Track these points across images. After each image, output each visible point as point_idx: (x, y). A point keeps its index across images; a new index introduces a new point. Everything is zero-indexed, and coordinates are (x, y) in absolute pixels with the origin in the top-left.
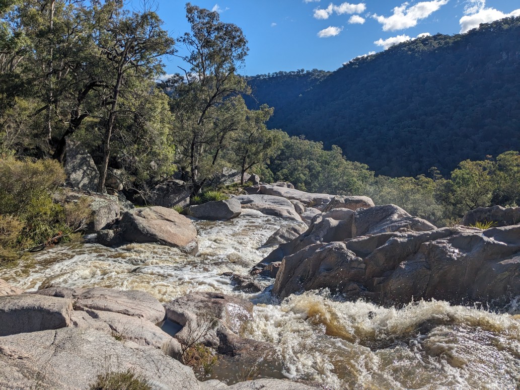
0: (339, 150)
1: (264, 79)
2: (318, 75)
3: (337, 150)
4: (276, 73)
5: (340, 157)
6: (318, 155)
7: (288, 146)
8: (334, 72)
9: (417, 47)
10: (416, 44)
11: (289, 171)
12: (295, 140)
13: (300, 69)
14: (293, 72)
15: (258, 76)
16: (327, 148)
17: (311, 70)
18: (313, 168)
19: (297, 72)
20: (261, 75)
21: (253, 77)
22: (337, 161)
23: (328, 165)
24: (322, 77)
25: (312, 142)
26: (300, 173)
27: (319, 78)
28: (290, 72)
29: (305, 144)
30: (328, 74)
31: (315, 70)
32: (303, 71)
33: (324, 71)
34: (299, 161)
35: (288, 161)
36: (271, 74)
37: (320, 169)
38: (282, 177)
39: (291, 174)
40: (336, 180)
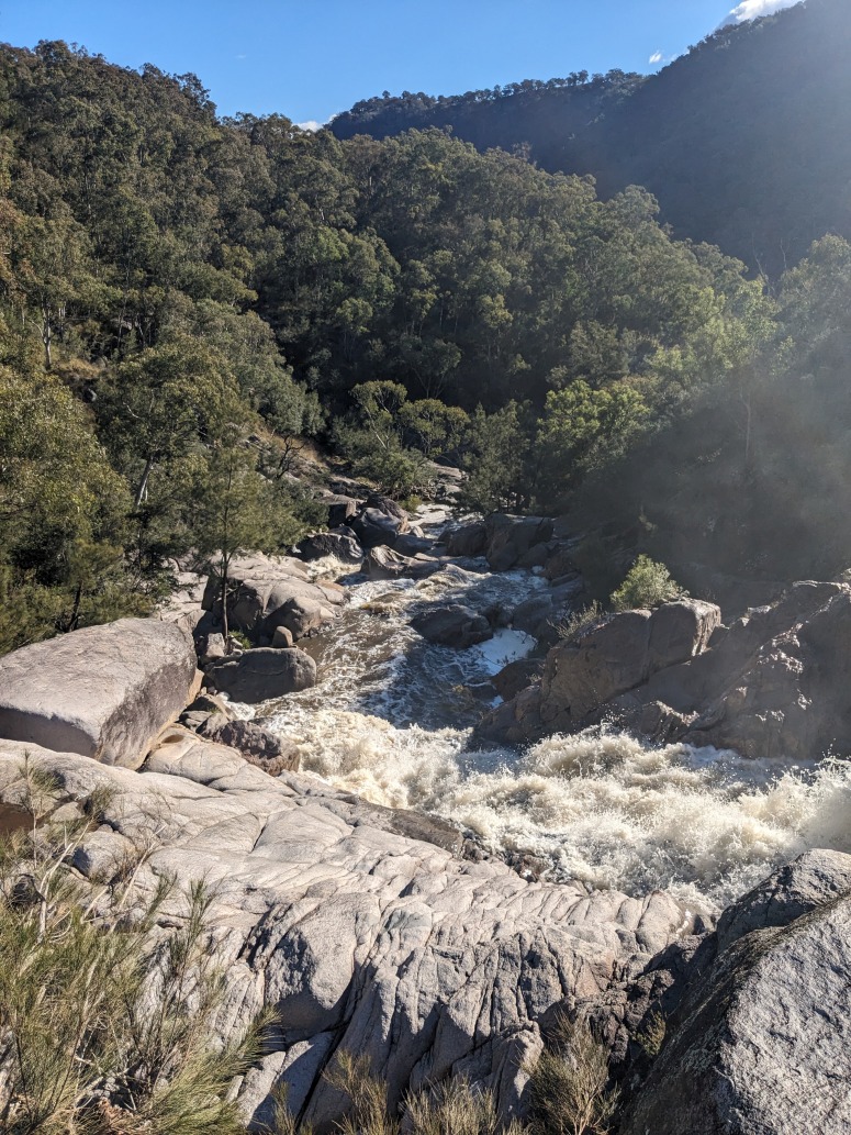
1: (485, 102)
2: (623, 87)
4: (515, 85)
13: (577, 71)
14: (559, 81)
15: (470, 96)
17: (604, 73)
19: (569, 79)
21: (455, 98)
23: (604, 239)
28: (550, 82)
31: (615, 74)
32: (583, 75)
33: (640, 76)
36: (502, 89)
38: (426, 276)
39: (465, 268)
40: (630, 288)
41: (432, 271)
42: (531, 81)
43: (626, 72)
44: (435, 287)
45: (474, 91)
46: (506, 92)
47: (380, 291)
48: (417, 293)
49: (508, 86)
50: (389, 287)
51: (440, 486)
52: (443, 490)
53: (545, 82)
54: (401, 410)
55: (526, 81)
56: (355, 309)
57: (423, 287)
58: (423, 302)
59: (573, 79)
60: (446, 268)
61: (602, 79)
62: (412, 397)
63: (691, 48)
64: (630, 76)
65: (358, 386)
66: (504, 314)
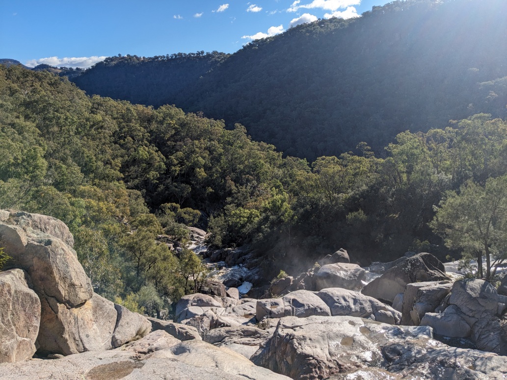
0: (243, 129)
1: (163, 60)
2: (218, 58)
3: (241, 129)
4: (175, 55)
5: (244, 137)
6: (219, 135)
7: (183, 125)
8: (235, 54)
9: (314, 29)
10: (313, 27)
11: (184, 153)
12: (191, 118)
13: (200, 51)
14: (192, 54)
15: (156, 58)
16: (229, 126)
17: (211, 52)
18: (214, 150)
19: (197, 54)
20: (159, 57)
21: (150, 58)
22: (241, 141)
23: (232, 146)
24: (222, 59)
25: (212, 120)
26: (198, 157)
27: (219, 60)
28: (189, 54)
29: (205, 122)
30: (229, 56)
31: (215, 53)
32: (202, 52)
33: (224, 54)
34: (196, 142)
35: (184, 142)
36: (170, 55)
37: (222, 150)
38: (176, 162)
39: (188, 157)
40: (242, 163)
41: (177, 160)
42: (182, 54)
43: (219, 52)
44: (179, 165)
46: (171, 57)
47: (160, 168)
48: (173, 168)
49: (172, 55)
50: (164, 166)
51: (191, 235)
52: (192, 236)
53: (187, 54)
54: (178, 212)
55: (179, 53)
56: (153, 174)
57: (175, 165)
58: (176, 171)
59: (199, 54)
60: (181, 158)
61: (210, 54)
62: (181, 208)
63: (243, 46)
64: (221, 54)
65: (162, 205)
66: (203, 174)
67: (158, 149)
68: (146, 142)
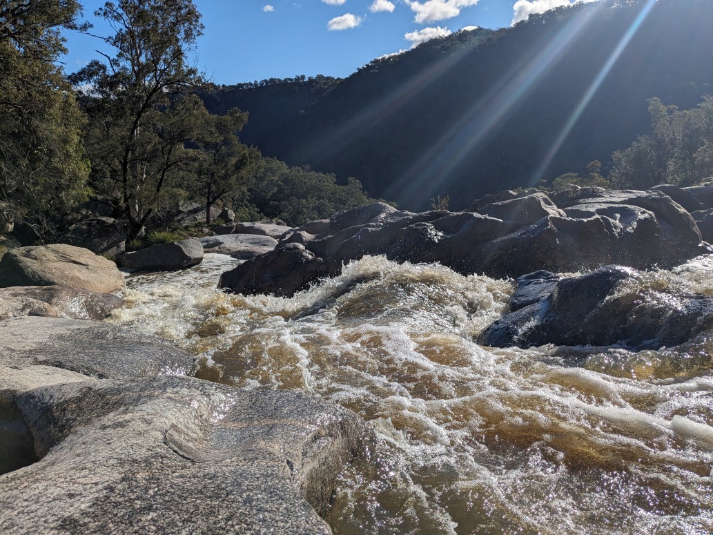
0: (358, 185)
1: (250, 89)
2: (325, 84)
3: (355, 184)
4: (265, 81)
5: (359, 193)
6: (330, 192)
7: (286, 180)
8: (346, 79)
9: (452, 45)
10: (451, 41)
11: (290, 215)
12: (297, 173)
13: (299, 75)
14: (289, 79)
15: (240, 85)
16: (341, 181)
17: (314, 76)
18: (324, 210)
19: (295, 79)
20: (245, 84)
21: (231, 87)
22: (356, 199)
23: (344, 205)
24: (330, 86)
25: (321, 174)
26: (306, 218)
27: (326, 87)
28: (285, 80)
29: (314, 178)
30: (338, 82)
31: (320, 77)
32: (303, 77)
33: (333, 78)
34: (303, 201)
35: (288, 201)
36: (259, 82)
42: (275, 79)
43: (325, 76)
45: (242, 83)
46: (261, 84)
49: (262, 81)
53: (283, 80)
55: (272, 79)
59: (298, 79)
61: (313, 80)
63: (358, 69)
64: (328, 78)
67: (259, 210)
68: (247, 203)
